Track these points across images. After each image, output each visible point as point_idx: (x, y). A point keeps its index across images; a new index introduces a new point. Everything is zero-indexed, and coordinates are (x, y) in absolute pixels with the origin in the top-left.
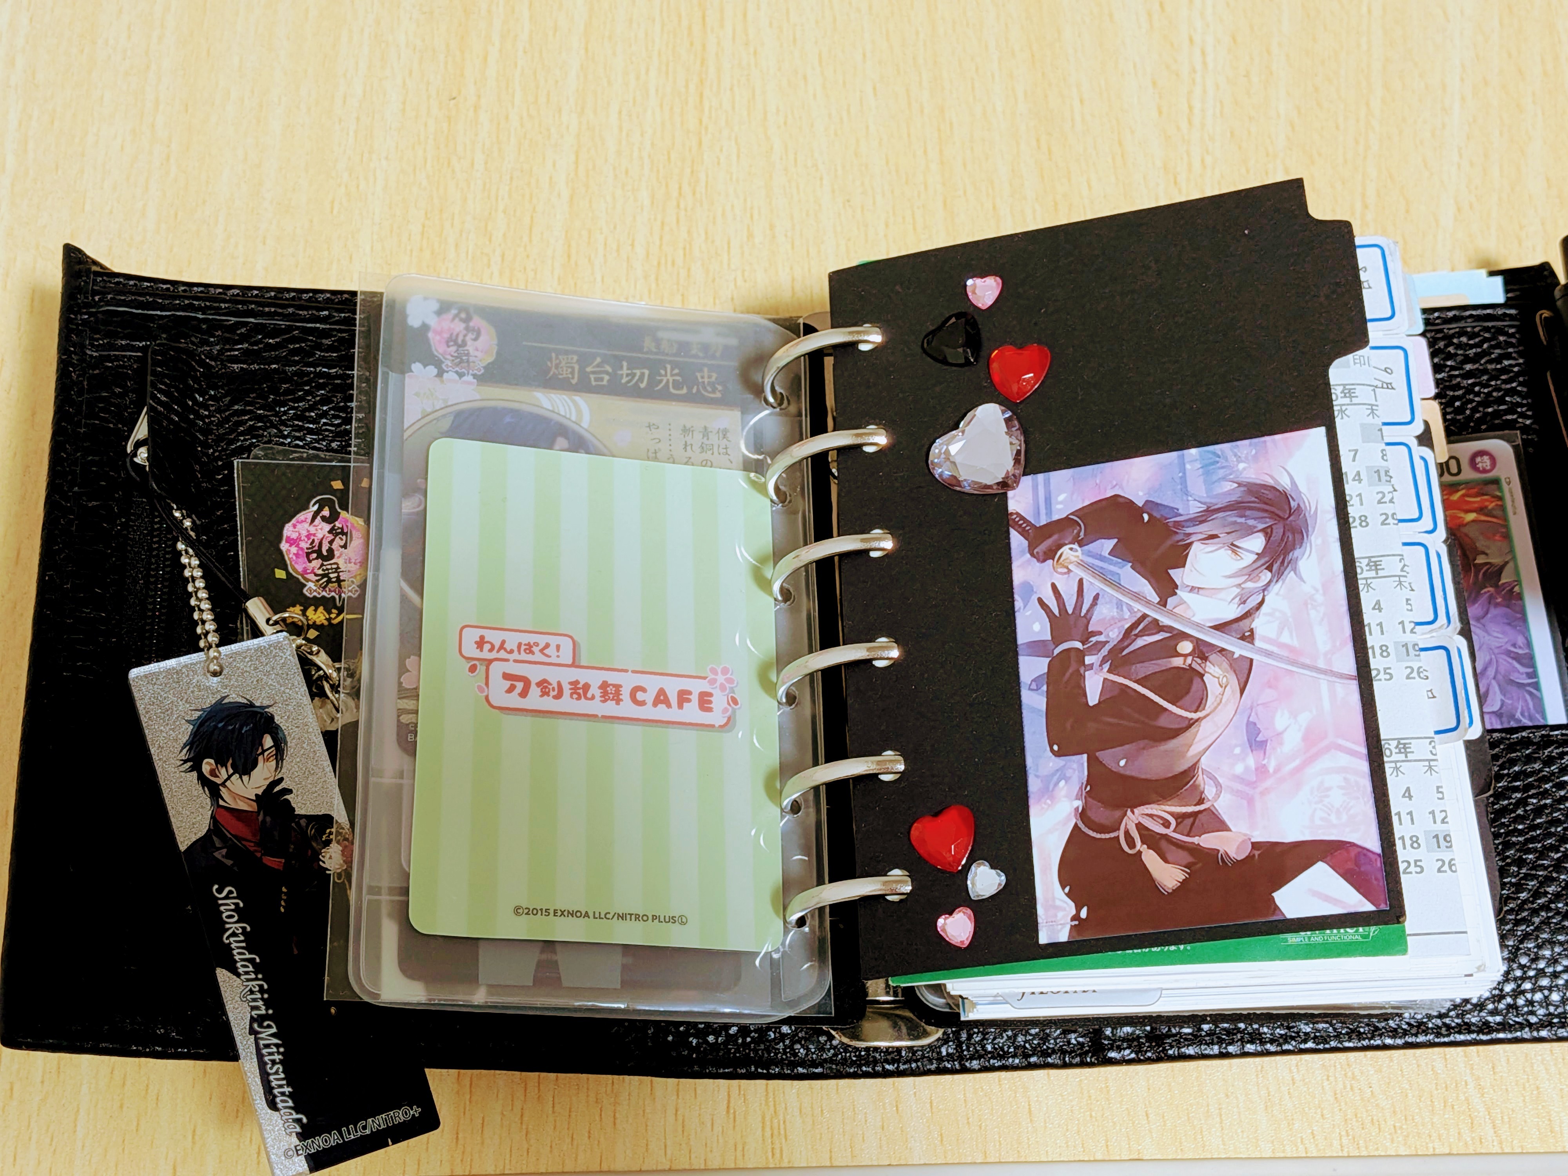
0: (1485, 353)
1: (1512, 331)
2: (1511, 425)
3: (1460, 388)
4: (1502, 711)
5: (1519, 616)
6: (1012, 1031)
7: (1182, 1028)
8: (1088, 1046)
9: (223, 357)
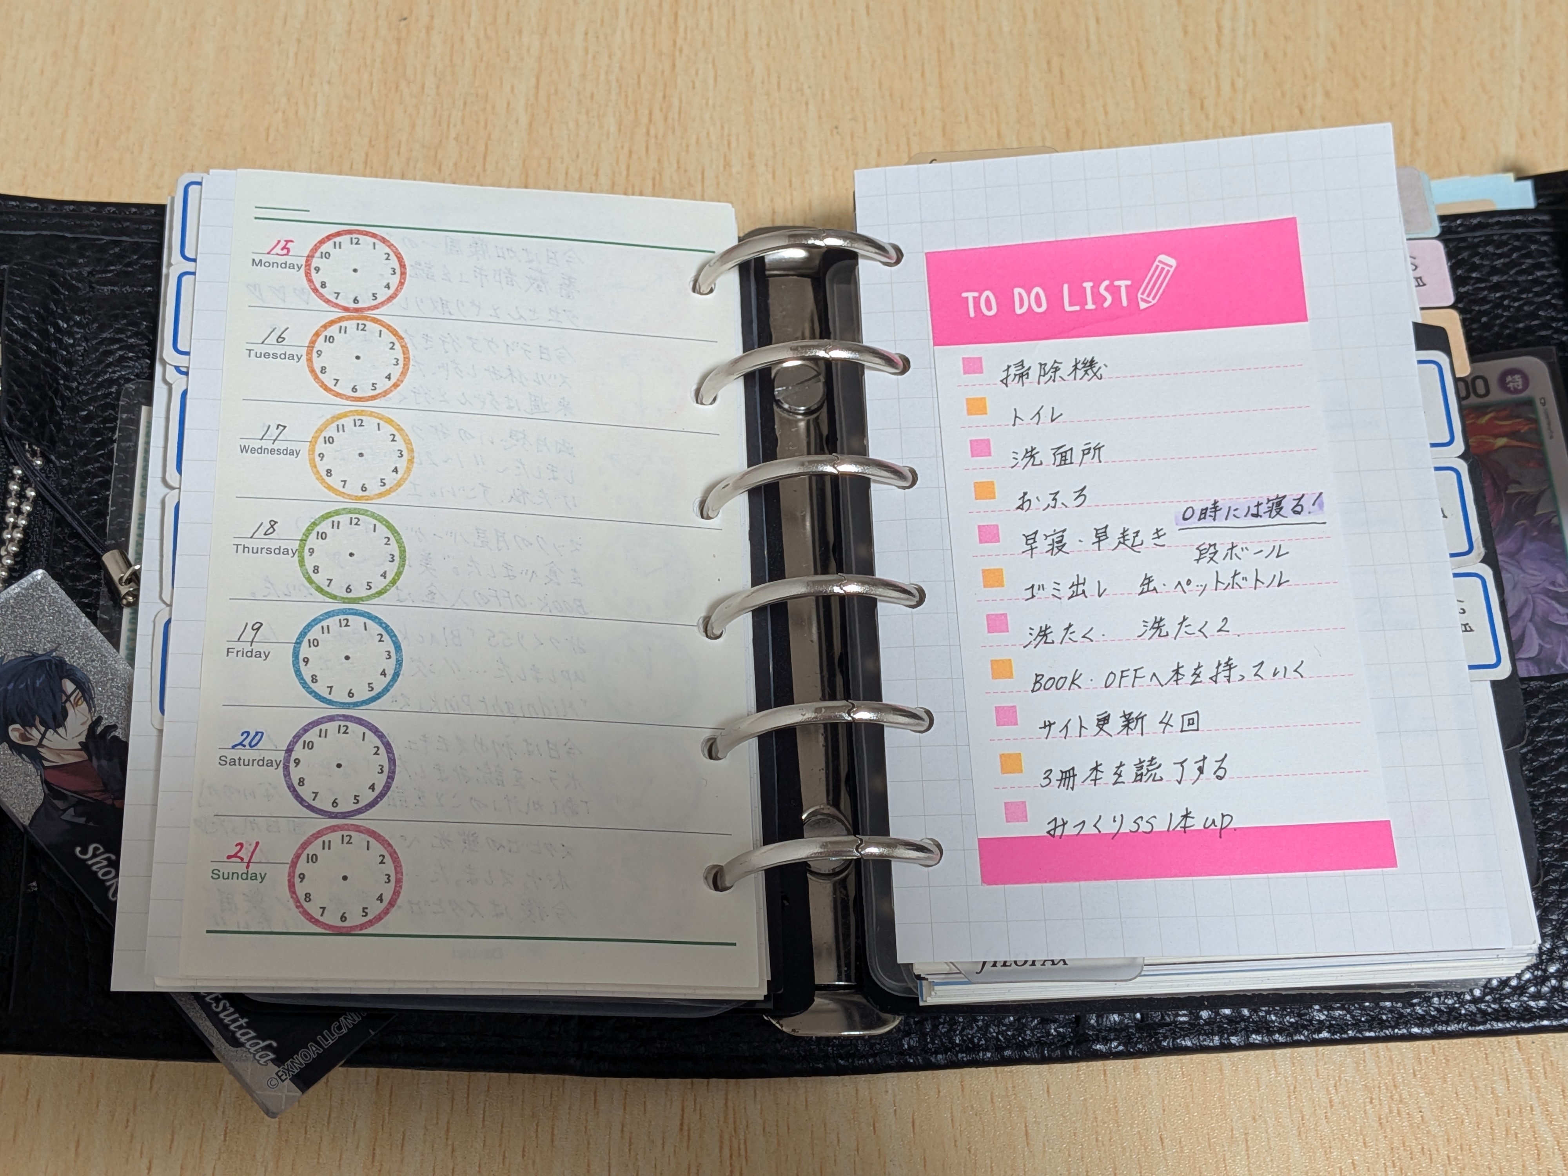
0: (1513, 264)
1: (1544, 238)
2: (1545, 341)
3: (1488, 302)
4: (1541, 656)
5: (1558, 551)
6: (983, 1020)
7: (1177, 1015)
8: (1070, 1037)
9: (92, 279)
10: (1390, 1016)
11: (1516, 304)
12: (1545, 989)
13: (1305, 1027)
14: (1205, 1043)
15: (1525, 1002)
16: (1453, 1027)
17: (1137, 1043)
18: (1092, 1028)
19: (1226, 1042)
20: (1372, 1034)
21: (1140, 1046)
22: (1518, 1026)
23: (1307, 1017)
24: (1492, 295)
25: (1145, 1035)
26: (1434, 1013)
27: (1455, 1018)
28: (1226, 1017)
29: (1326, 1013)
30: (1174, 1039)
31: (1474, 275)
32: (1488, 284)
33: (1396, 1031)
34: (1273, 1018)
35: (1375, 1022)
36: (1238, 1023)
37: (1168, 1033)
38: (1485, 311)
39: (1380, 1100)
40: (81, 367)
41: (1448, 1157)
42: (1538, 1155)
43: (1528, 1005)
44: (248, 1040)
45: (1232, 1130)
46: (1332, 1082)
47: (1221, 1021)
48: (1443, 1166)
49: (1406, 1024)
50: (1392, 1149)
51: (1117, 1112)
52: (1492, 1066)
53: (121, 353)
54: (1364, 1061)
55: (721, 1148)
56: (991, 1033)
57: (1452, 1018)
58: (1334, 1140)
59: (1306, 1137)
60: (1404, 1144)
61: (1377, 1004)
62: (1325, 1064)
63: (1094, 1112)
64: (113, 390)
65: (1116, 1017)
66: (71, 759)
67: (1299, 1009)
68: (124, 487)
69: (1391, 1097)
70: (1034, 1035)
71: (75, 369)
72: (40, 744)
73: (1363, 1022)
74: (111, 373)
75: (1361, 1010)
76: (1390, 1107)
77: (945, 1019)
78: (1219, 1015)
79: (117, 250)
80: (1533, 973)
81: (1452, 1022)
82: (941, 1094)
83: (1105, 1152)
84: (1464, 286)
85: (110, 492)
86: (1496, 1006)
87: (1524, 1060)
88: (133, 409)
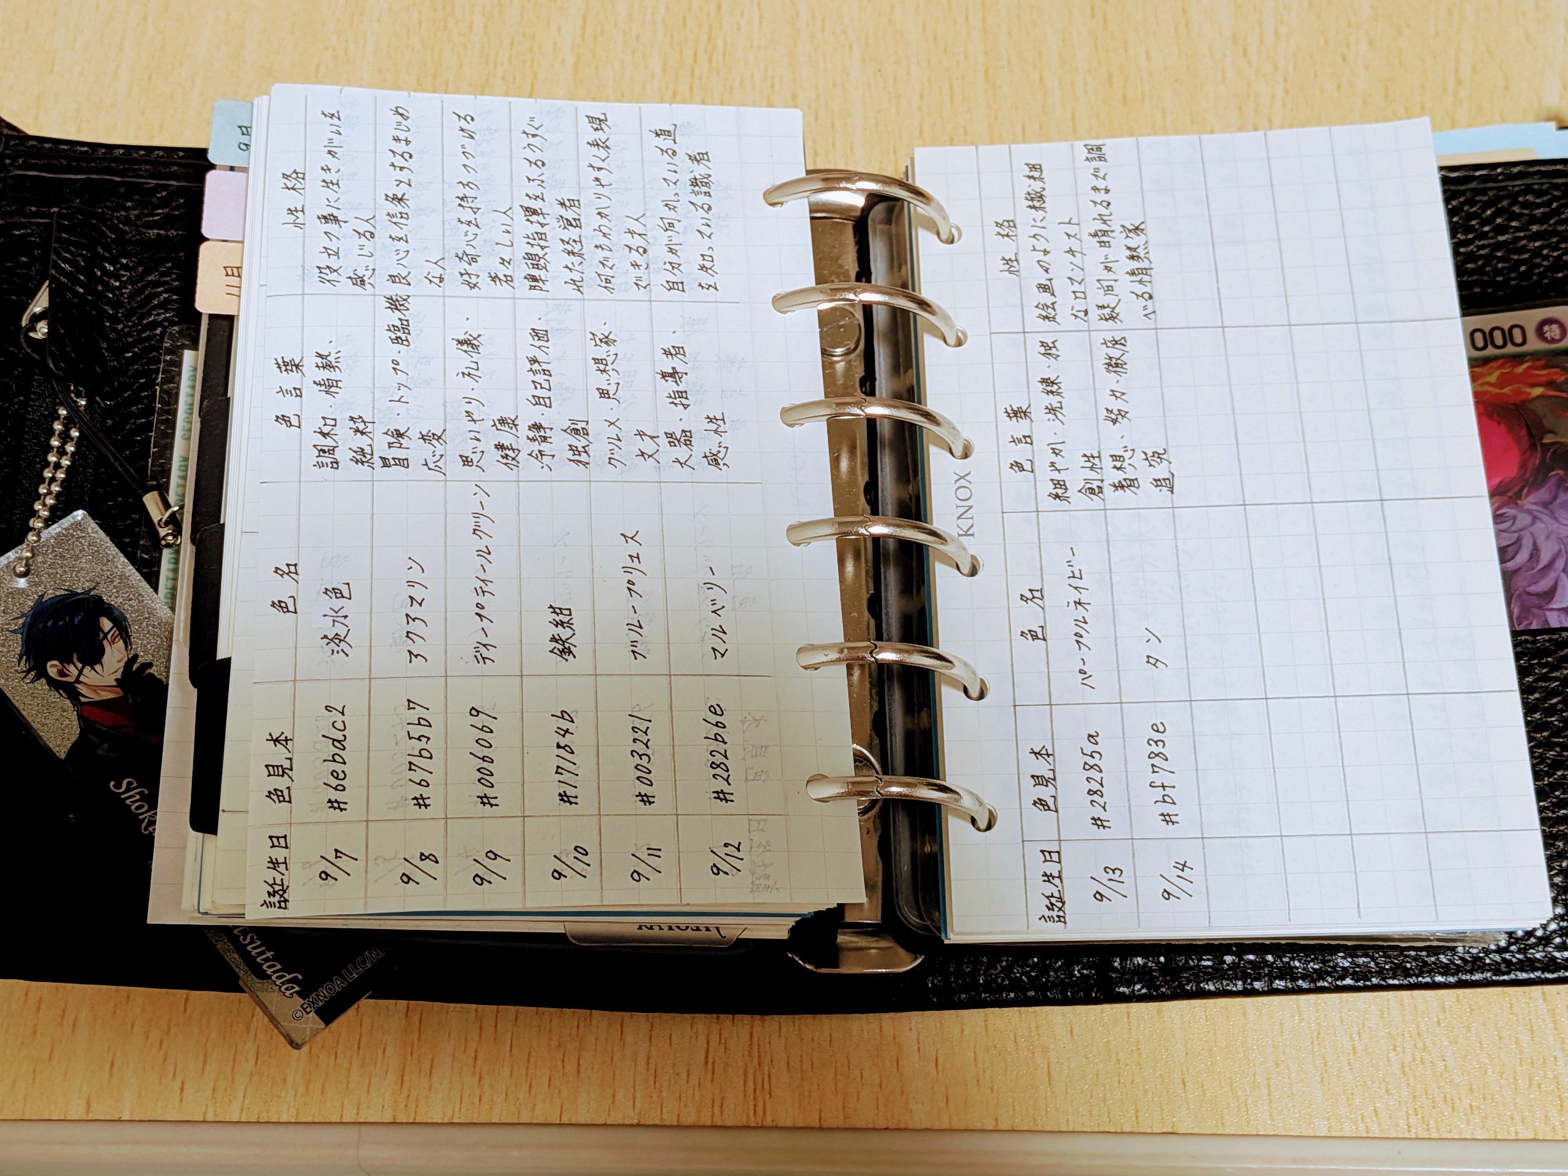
0: (1553, 213)
3: (1527, 251)
6: (1007, 961)
7: (1202, 960)
8: (1094, 979)
9: (139, 223)
10: (1414, 964)
13: (1329, 974)
14: (1228, 988)
15: (1550, 953)
16: (1477, 977)
17: (1160, 986)
18: (1115, 970)
19: (1249, 987)
20: (1396, 982)
21: (1164, 990)
22: (1543, 976)
23: (1331, 964)
24: (1531, 245)
25: (1168, 978)
26: (1458, 962)
27: (1480, 967)
28: (1250, 962)
29: (1350, 960)
30: (1198, 984)
31: (1513, 224)
32: (1527, 233)
33: (1420, 979)
34: (1297, 964)
35: (1400, 970)
36: (1262, 968)
37: (1192, 978)
38: (1524, 259)
40: (127, 309)
41: (1471, 1106)
42: (1561, 1106)
43: (1553, 956)
44: (274, 972)
45: (1254, 1075)
46: (1356, 1029)
47: (1245, 966)
48: (1466, 1115)
49: (1430, 972)
50: (1415, 1097)
51: (1140, 1054)
52: (1517, 1016)
53: (166, 295)
54: (1389, 1009)
55: (745, 1082)
56: (1015, 973)
57: (1476, 967)
58: (1357, 1086)
59: (1329, 1084)
60: (1426, 1093)
61: (1402, 955)
62: (1349, 1011)
63: (1117, 1054)
64: (158, 332)
65: (1140, 960)
66: (107, 695)
67: (1323, 957)
68: (167, 428)
69: (1415, 1045)
70: (1058, 976)
71: (120, 311)
72: (78, 681)
73: (1387, 969)
74: (155, 315)
75: (1386, 958)
76: (1413, 1054)
77: (969, 960)
78: (1243, 960)
79: (164, 193)
80: (1558, 924)
81: (1476, 971)
82: (965, 1033)
83: (1127, 1094)
84: (1504, 234)
85: (153, 434)
86: (1520, 956)
87: (1549, 1010)
88: (176, 351)
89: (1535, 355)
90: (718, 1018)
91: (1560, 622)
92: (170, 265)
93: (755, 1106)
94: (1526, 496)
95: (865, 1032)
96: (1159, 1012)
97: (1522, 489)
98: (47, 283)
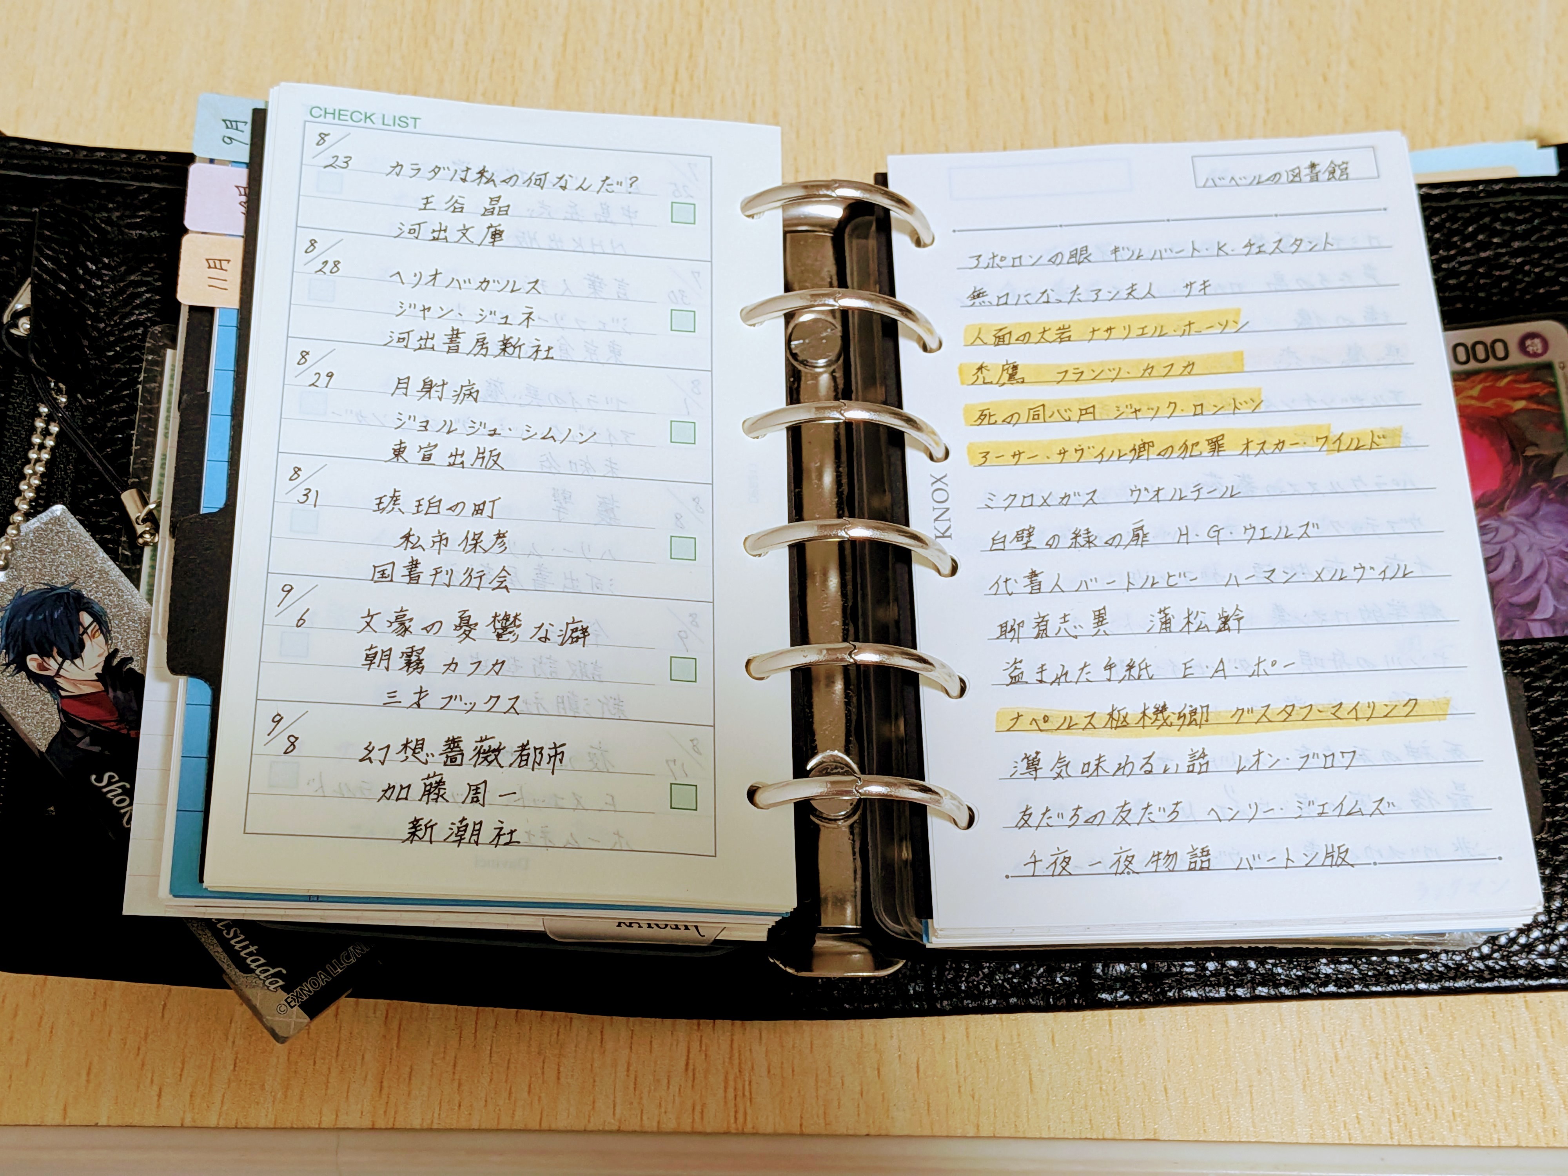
0: (1535, 230)
1: (1565, 205)
3: (1509, 267)
4: (1556, 618)
6: (989, 968)
7: (1183, 966)
8: (1076, 986)
9: (121, 223)
10: (1397, 971)
11: (1537, 270)
12: (1554, 948)
13: (1311, 980)
14: (1211, 994)
15: (1533, 960)
16: (1460, 984)
17: (1143, 993)
18: (1098, 977)
19: (1232, 993)
20: (1379, 989)
21: (1146, 996)
22: (1526, 983)
23: (1314, 971)
24: (1513, 261)
25: (1151, 984)
26: (1441, 969)
27: (1463, 975)
28: (1233, 969)
29: (1333, 966)
30: (1180, 990)
31: (1495, 240)
32: (1509, 249)
33: (1403, 986)
34: (1280, 970)
35: (1383, 977)
36: (1245, 975)
37: (1174, 984)
38: (1506, 275)
39: (1386, 1056)
40: (109, 308)
41: (1454, 1114)
42: (1544, 1113)
43: (1536, 963)
44: (258, 966)
45: (1236, 1082)
46: (1338, 1037)
47: (1228, 973)
48: (1448, 1121)
49: (1413, 979)
50: (1397, 1104)
51: (1121, 1062)
52: (1499, 1025)
53: (148, 295)
55: (726, 1088)
56: (996, 980)
57: (1459, 974)
58: (1339, 1094)
59: (1311, 1091)
60: (1409, 1100)
61: (1384, 960)
62: (1332, 1019)
63: (1099, 1061)
64: (140, 331)
65: (1121, 967)
66: (87, 690)
67: (1306, 962)
68: (148, 426)
69: (1397, 1053)
70: (1039, 983)
71: (102, 310)
72: (58, 674)
73: (1370, 976)
74: (137, 315)
75: (1369, 964)
76: (1396, 1062)
77: (951, 966)
78: (1226, 966)
79: (146, 196)
80: (1541, 931)
81: (1460, 978)
82: (946, 1040)
84: (1485, 251)
85: (135, 432)
86: (1504, 964)
87: (1531, 1019)
88: (159, 352)
89: (1516, 369)
90: (699, 1025)
91: (1543, 633)
92: (152, 265)
93: (736, 1112)
94: (1509, 508)
95: (846, 1040)
96: (1141, 1019)
97: (1503, 503)
98: (29, 280)
